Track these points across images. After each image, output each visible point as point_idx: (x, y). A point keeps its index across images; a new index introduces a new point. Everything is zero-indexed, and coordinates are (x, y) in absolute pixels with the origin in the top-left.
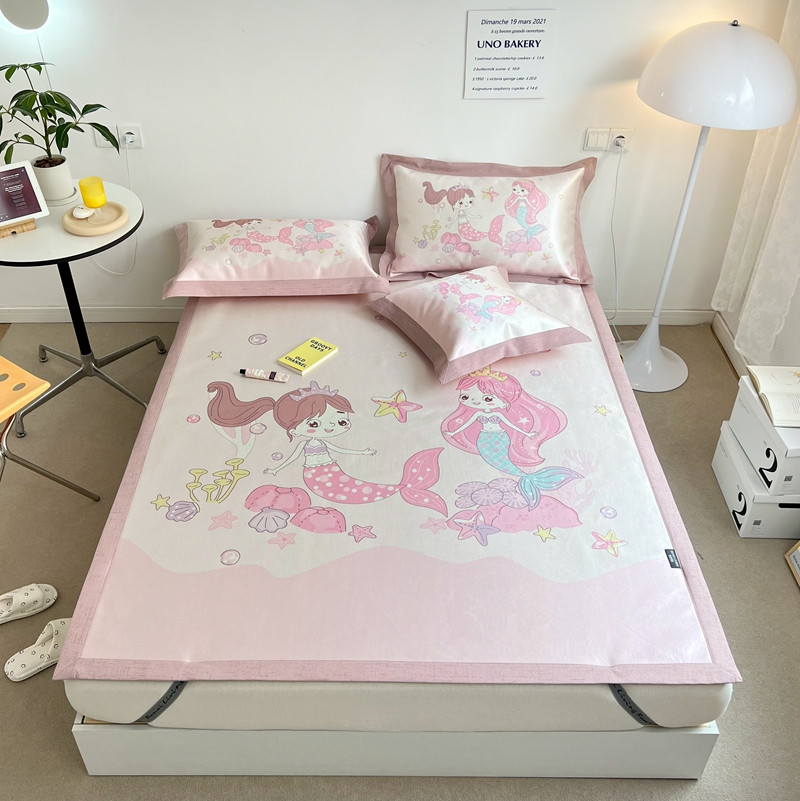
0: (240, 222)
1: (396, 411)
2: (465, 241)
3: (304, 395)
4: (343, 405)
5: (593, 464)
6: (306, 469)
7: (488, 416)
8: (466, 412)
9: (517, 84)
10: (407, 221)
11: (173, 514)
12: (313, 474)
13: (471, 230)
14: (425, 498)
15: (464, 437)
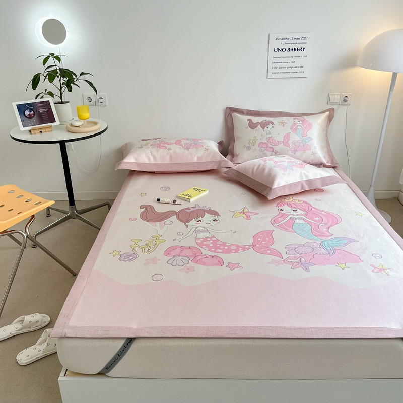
0: (155, 139)
1: (244, 215)
2: (271, 146)
3: (192, 209)
4: (214, 213)
5: (362, 236)
6: (197, 239)
7: (297, 217)
8: (284, 215)
9: (294, 70)
10: (239, 138)
11: (123, 258)
12: (201, 241)
13: (274, 140)
14: (268, 251)
15: (284, 226)
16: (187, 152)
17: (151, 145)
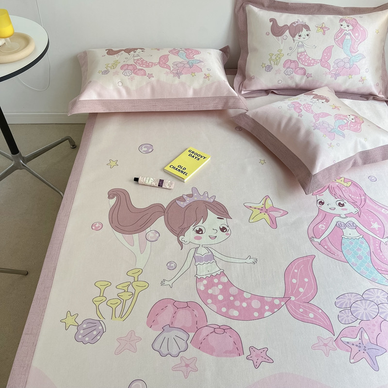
0: (128, 51)
1: (266, 216)
2: (302, 66)
3: (188, 201)
4: (222, 212)
6: (198, 280)
7: (345, 221)
8: (326, 217)
10: (255, 50)
11: (81, 334)
12: (204, 285)
13: (307, 57)
14: (310, 313)
15: (329, 244)
16: (177, 81)
17: (122, 68)
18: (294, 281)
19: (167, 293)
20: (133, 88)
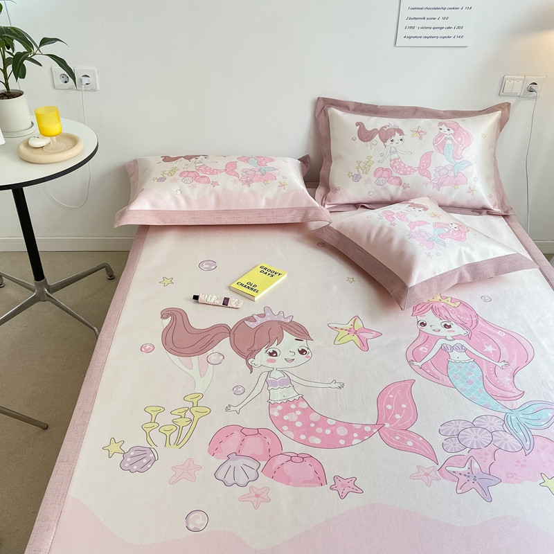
0: (189, 158)
1: (355, 338)
2: (398, 175)
3: (260, 321)
4: (301, 332)
7: (452, 344)
8: (428, 340)
9: (445, 32)
10: (340, 157)
11: (128, 462)
12: (279, 411)
13: (402, 165)
14: (408, 440)
15: (432, 368)
16: (246, 189)
17: (181, 175)
18: (389, 407)
19: (233, 419)
20: (194, 197)
